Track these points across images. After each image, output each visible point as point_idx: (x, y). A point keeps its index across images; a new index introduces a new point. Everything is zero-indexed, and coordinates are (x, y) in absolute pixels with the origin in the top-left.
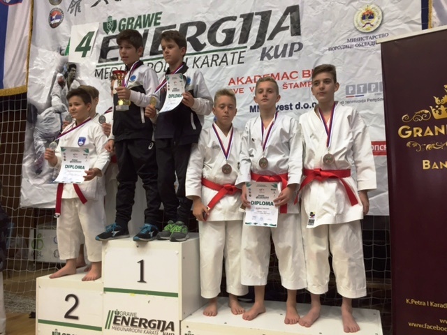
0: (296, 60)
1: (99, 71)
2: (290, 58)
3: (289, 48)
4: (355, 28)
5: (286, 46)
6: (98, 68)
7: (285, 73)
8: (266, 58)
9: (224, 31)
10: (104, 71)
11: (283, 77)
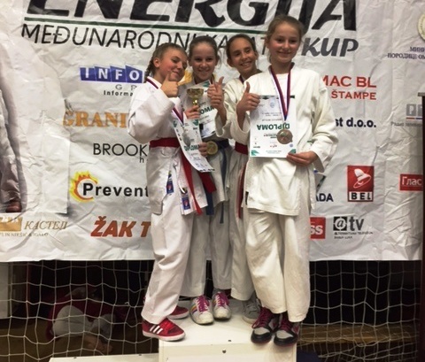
0: (350, 62)
1: (31, 29)
2: (342, 58)
3: (341, 44)
4: (419, 34)
5: (337, 41)
6: (28, 23)
7: (335, 77)
8: (309, 53)
9: (252, 4)
10: (41, 30)
11: (333, 82)
